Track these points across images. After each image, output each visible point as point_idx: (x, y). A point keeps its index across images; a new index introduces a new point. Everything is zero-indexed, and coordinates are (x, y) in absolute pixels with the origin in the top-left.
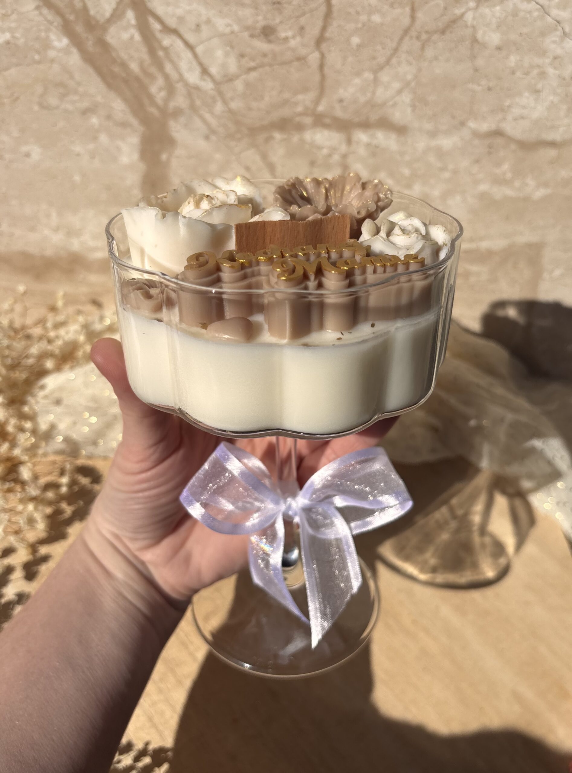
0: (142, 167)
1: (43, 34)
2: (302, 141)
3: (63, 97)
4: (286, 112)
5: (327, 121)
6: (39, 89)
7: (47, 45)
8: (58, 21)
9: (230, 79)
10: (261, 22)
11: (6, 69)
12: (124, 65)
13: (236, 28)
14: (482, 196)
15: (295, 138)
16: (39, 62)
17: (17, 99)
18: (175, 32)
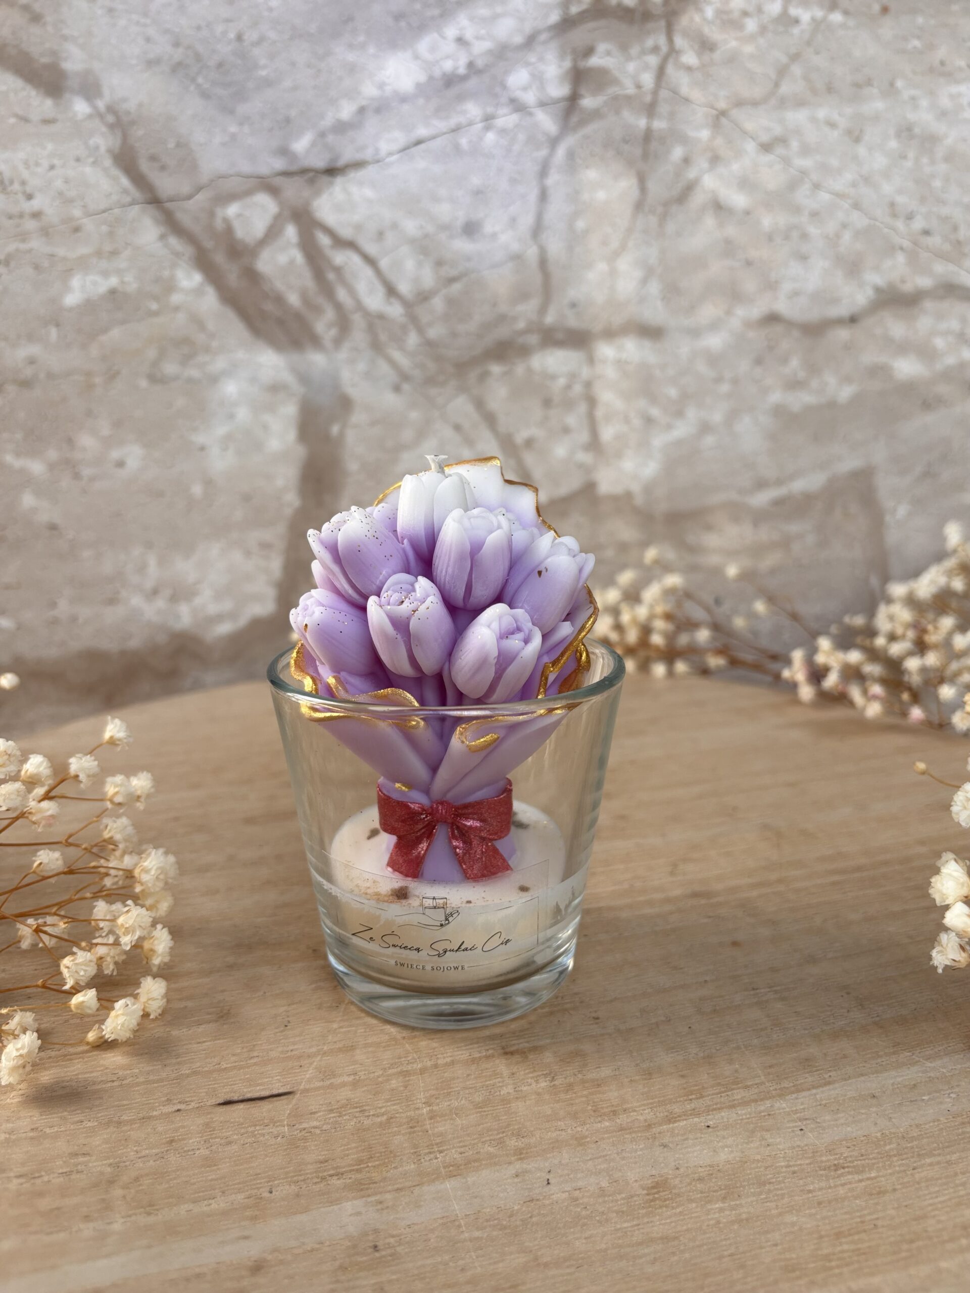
0: (301, 452)
1: (166, 273)
2: (530, 371)
3: (186, 360)
4: (502, 332)
5: (560, 336)
6: (152, 353)
7: (170, 287)
8: (188, 251)
9: (424, 297)
10: (461, 216)
11: (105, 330)
12: (279, 300)
13: (430, 229)
14: (779, 411)
15: (520, 369)
16: (156, 314)
17: (118, 373)
18: (351, 245)
